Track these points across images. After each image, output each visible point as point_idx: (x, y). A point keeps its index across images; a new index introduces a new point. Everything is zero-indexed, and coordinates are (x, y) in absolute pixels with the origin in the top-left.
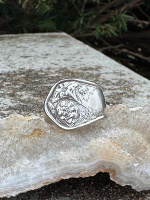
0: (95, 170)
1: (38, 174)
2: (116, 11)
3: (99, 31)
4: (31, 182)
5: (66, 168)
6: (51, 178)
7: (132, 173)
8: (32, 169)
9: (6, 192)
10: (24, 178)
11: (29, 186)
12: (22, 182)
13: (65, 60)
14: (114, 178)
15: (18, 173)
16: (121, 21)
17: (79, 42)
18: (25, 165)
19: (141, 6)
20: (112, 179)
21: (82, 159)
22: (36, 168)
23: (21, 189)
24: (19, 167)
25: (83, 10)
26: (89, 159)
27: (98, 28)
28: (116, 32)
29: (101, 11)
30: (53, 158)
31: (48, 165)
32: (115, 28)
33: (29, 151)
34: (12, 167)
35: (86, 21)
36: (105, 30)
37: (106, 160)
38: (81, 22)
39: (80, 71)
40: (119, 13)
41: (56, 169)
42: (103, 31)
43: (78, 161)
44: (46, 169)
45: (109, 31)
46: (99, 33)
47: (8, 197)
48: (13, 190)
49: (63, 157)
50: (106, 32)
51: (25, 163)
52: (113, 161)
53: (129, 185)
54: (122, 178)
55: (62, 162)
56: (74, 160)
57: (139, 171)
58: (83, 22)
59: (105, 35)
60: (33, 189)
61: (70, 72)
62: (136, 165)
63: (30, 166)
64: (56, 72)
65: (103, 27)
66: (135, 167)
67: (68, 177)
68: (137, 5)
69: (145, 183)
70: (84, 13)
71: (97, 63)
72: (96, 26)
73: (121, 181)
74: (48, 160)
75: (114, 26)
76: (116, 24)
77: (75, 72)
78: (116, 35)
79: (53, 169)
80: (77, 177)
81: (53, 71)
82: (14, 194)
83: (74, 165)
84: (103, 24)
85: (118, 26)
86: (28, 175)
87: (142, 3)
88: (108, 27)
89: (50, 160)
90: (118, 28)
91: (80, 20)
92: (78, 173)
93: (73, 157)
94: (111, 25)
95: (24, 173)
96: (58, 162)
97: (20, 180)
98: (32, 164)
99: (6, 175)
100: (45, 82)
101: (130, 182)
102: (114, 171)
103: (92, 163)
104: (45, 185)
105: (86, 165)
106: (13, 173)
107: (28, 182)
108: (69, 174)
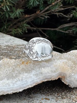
0: (58, 76)
1: (33, 79)
2: (22, 23)
3: (14, 32)
4: (29, 83)
5: (45, 76)
6: (39, 81)
7: (71, 78)
8: (29, 77)
9: (17, 90)
10: (25, 82)
11: (28, 86)
12: (25, 84)
13: (6, 42)
14: (64, 81)
15: (22, 80)
16: (24, 27)
17: (8, 35)
18: (26, 76)
19: (31, 21)
20: (63, 81)
21: (52, 72)
22: (31, 77)
23: (24, 87)
24: (23, 77)
25: (6, 22)
26: (55, 71)
27: (13, 30)
28: (22, 32)
29: (14, 23)
30: (39, 72)
31: (37, 75)
32: (22, 30)
33: (25, 70)
34: (19, 78)
35: (7, 27)
36: (17, 31)
37: (62, 72)
38: (5, 28)
39: (16, 46)
40: (23, 24)
41: (41, 77)
42: (16, 32)
43: (50, 72)
44: (36, 77)
45: (19, 32)
46: (14, 33)
47: (18, 92)
48: (20, 88)
49: (44, 71)
50: (17, 32)
51: (25, 75)
52: (65, 72)
53: (69, 84)
54: (67, 81)
55: (44, 73)
56: (49, 72)
57: (74, 77)
58: (6, 27)
59: (17, 33)
60: (30, 87)
61: (11, 46)
62: (73, 74)
63: (28, 76)
64: (5, 46)
65: (16, 30)
66: (73, 75)
67: (46, 80)
68: (30, 21)
69: (75, 83)
70: (7, 23)
71: (21, 43)
72: (12, 30)
73: (67, 82)
74: (37, 73)
75: (21, 30)
76: (22, 29)
77: (13, 46)
78: (22, 33)
79: (39, 77)
80: (50, 80)
81: (3, 46)
82: (21, 90)
83: (49, 75)
84: (16, 29)
85: (23, 29)
86: (27, 81)
87: (33, 20)
88: (18, 30)
89: (38, 73)
90: (23, 31)
91: (5, 27)
92: (51, 78)
93: (49, 70)
94: (20, 29)
95: (25, 80)
96: (42, 73)
97: (24, 83)
98: (29, 75)
99: (16, 82)
100: (2, 50)
101: (70, 83)
102: (64, 77)
103: (57, 73)
104: (36, 85)
105: (54, 74)
106: (19, 80)
107: (28, 84)
108: (46, 79)
